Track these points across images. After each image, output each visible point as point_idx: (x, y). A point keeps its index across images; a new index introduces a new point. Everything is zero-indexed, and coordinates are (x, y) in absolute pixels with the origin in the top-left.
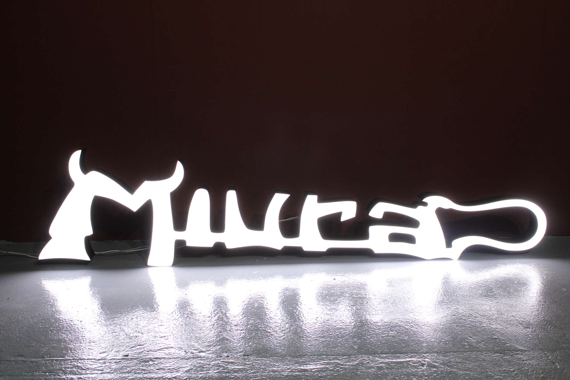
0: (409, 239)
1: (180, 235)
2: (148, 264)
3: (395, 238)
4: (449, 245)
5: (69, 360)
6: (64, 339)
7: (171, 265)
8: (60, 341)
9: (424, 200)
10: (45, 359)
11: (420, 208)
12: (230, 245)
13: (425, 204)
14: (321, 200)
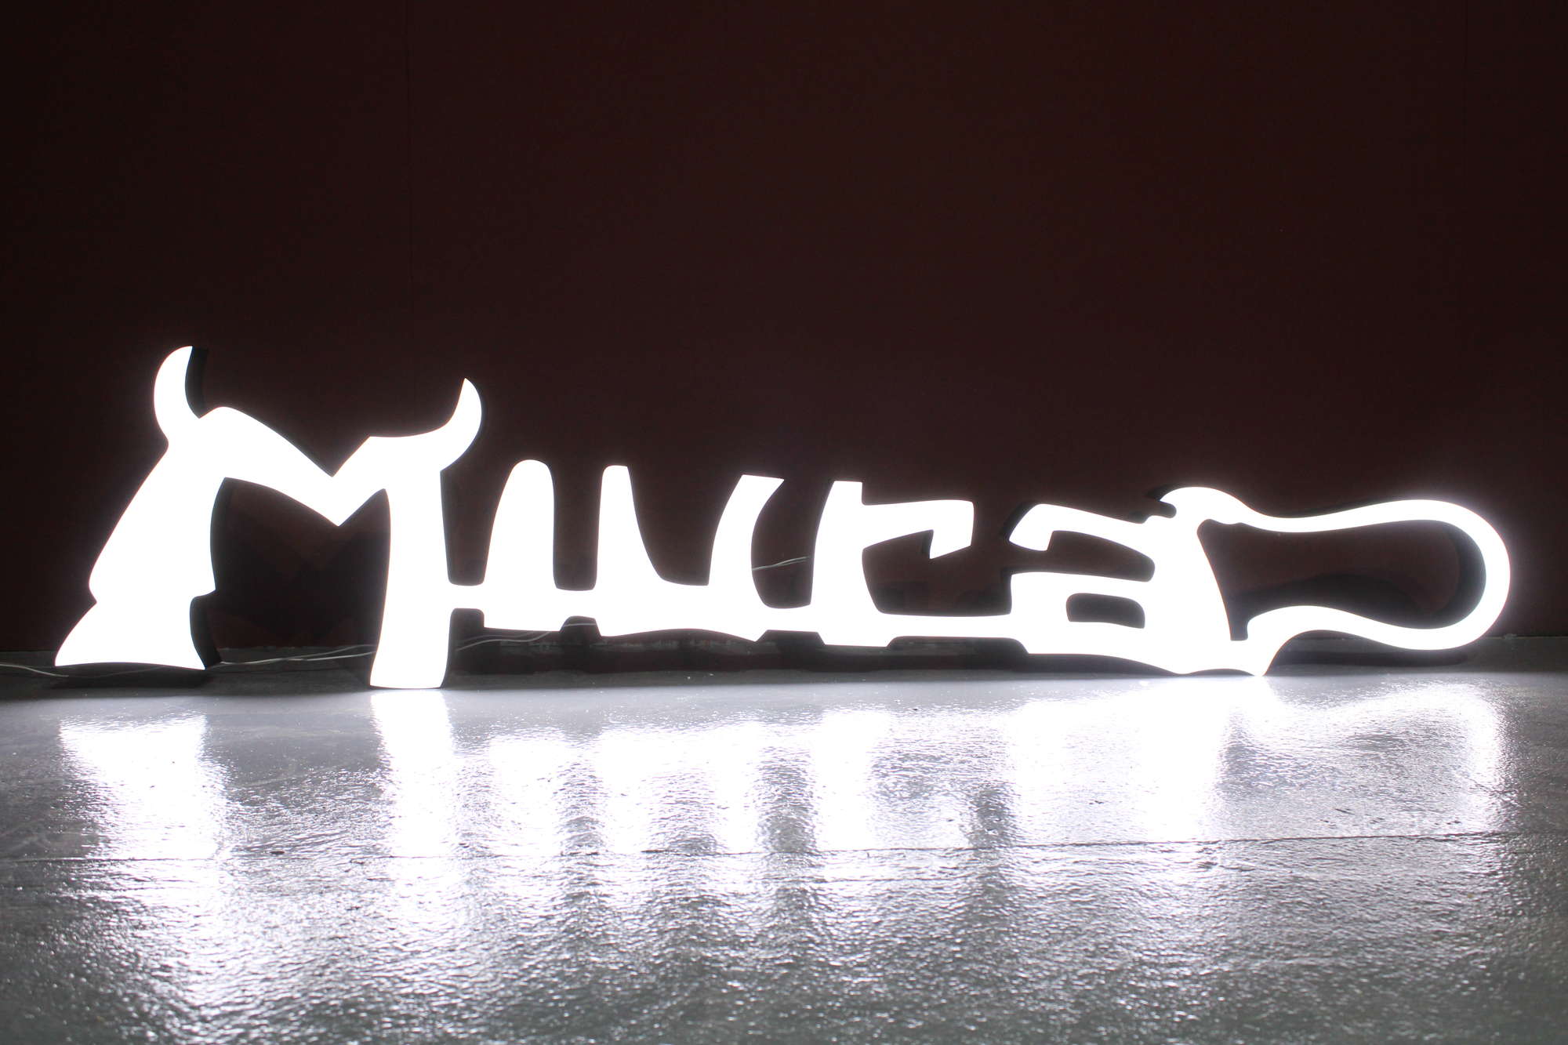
0: (1126, 613)
1: (467, 597)
2: (373, 683)
3: (1084, 608)
4: (1238, 631)
5: (97, 861)
6: (92, 821)
7: (439, 686)
8: (78, 824)
9: (1167, 498)
10: (21, 860)
11: (1154, 521)
12: (610, 627)
13: (1168, 511)
14: (873, 496)
